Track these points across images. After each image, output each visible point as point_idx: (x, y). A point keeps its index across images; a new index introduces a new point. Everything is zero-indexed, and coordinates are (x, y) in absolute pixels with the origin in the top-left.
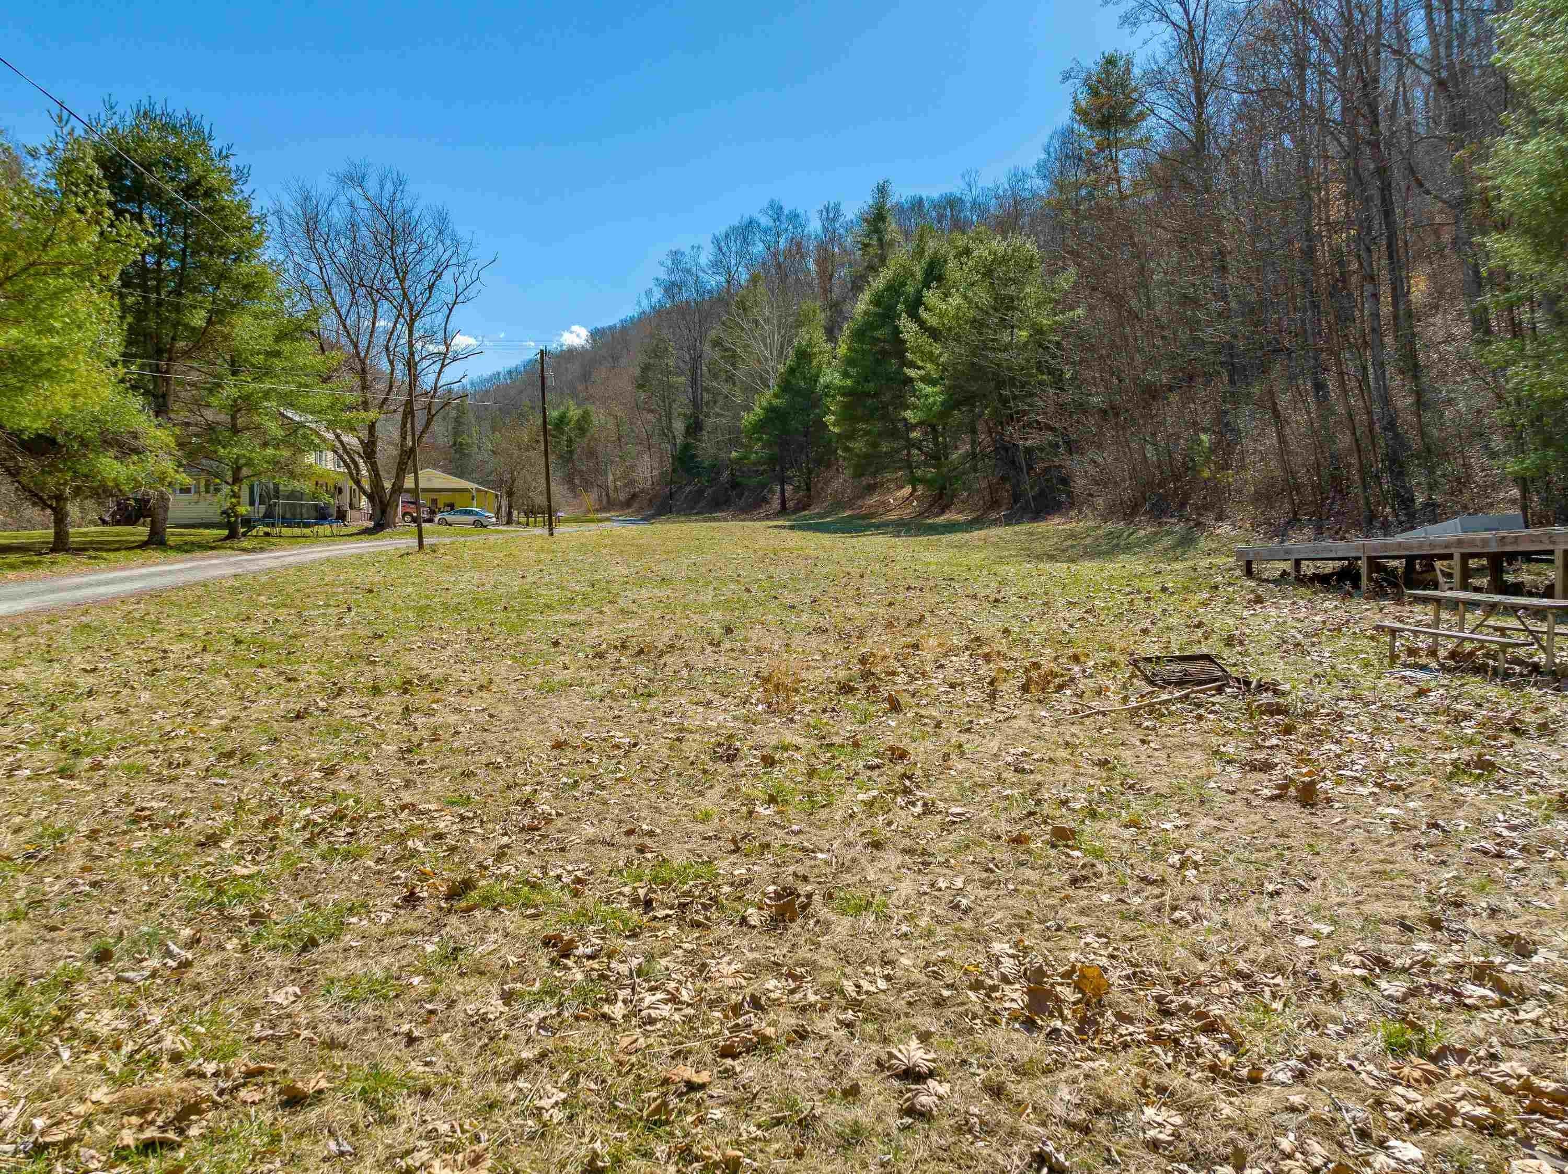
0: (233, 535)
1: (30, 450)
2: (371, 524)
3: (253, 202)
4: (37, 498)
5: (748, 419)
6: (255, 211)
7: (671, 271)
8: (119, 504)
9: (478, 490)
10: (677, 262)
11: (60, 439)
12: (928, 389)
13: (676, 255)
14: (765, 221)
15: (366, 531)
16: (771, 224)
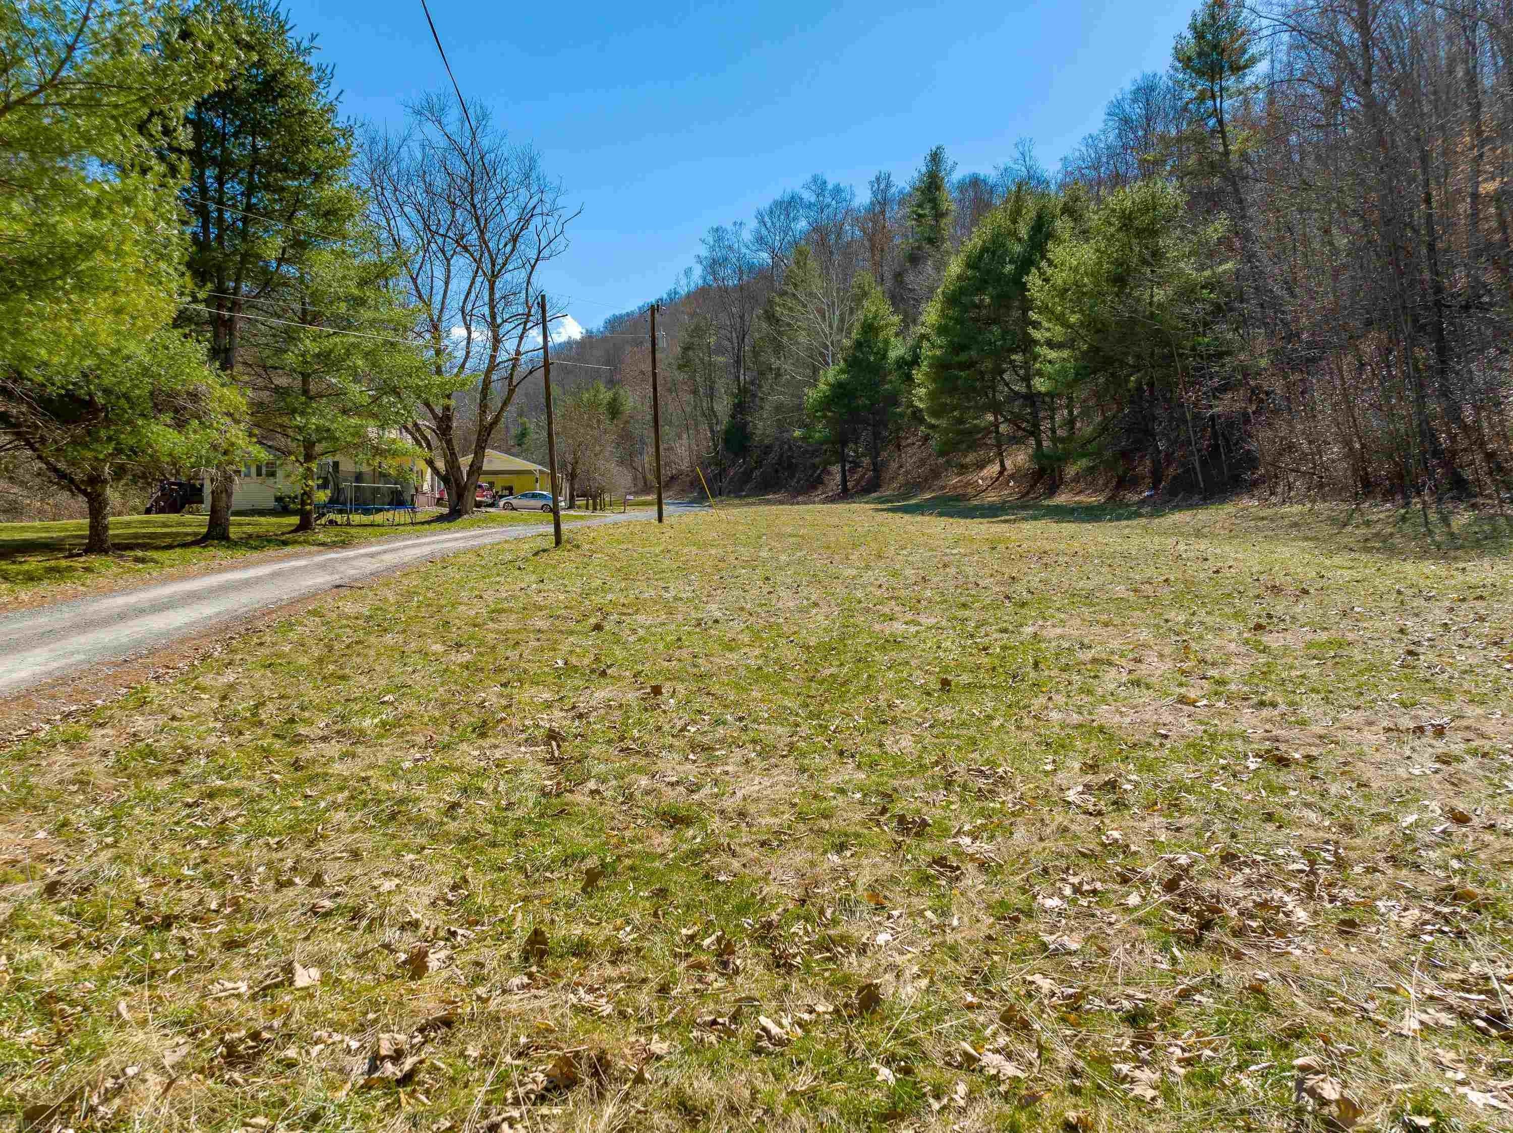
0: (305, 526)
1: (58, 416)
2: (446, 511)
3: (339, 108)
4: (65, 481)
5: (812, 395)
6: (340, 121)
7: (712, 249)
8: (162, 489)
9: (541, 472)
10: (719, 239)
11: (100, 399)
12: (1053, 355)
13: (718, 232)
14: (808, 196)
15: (441, 519)
16: (813, 199)
